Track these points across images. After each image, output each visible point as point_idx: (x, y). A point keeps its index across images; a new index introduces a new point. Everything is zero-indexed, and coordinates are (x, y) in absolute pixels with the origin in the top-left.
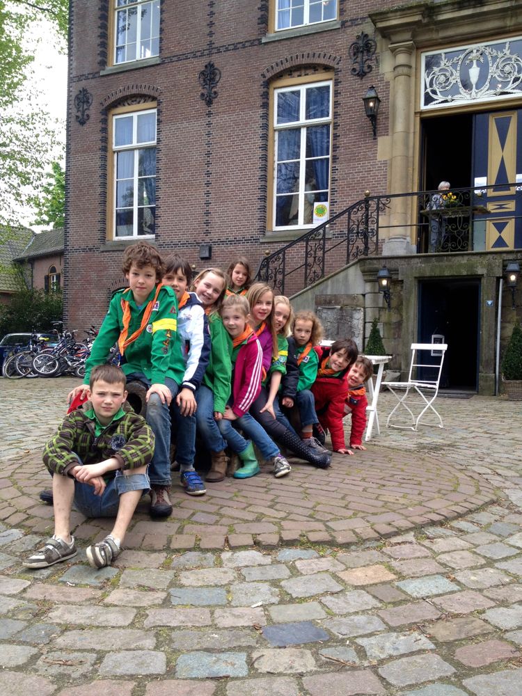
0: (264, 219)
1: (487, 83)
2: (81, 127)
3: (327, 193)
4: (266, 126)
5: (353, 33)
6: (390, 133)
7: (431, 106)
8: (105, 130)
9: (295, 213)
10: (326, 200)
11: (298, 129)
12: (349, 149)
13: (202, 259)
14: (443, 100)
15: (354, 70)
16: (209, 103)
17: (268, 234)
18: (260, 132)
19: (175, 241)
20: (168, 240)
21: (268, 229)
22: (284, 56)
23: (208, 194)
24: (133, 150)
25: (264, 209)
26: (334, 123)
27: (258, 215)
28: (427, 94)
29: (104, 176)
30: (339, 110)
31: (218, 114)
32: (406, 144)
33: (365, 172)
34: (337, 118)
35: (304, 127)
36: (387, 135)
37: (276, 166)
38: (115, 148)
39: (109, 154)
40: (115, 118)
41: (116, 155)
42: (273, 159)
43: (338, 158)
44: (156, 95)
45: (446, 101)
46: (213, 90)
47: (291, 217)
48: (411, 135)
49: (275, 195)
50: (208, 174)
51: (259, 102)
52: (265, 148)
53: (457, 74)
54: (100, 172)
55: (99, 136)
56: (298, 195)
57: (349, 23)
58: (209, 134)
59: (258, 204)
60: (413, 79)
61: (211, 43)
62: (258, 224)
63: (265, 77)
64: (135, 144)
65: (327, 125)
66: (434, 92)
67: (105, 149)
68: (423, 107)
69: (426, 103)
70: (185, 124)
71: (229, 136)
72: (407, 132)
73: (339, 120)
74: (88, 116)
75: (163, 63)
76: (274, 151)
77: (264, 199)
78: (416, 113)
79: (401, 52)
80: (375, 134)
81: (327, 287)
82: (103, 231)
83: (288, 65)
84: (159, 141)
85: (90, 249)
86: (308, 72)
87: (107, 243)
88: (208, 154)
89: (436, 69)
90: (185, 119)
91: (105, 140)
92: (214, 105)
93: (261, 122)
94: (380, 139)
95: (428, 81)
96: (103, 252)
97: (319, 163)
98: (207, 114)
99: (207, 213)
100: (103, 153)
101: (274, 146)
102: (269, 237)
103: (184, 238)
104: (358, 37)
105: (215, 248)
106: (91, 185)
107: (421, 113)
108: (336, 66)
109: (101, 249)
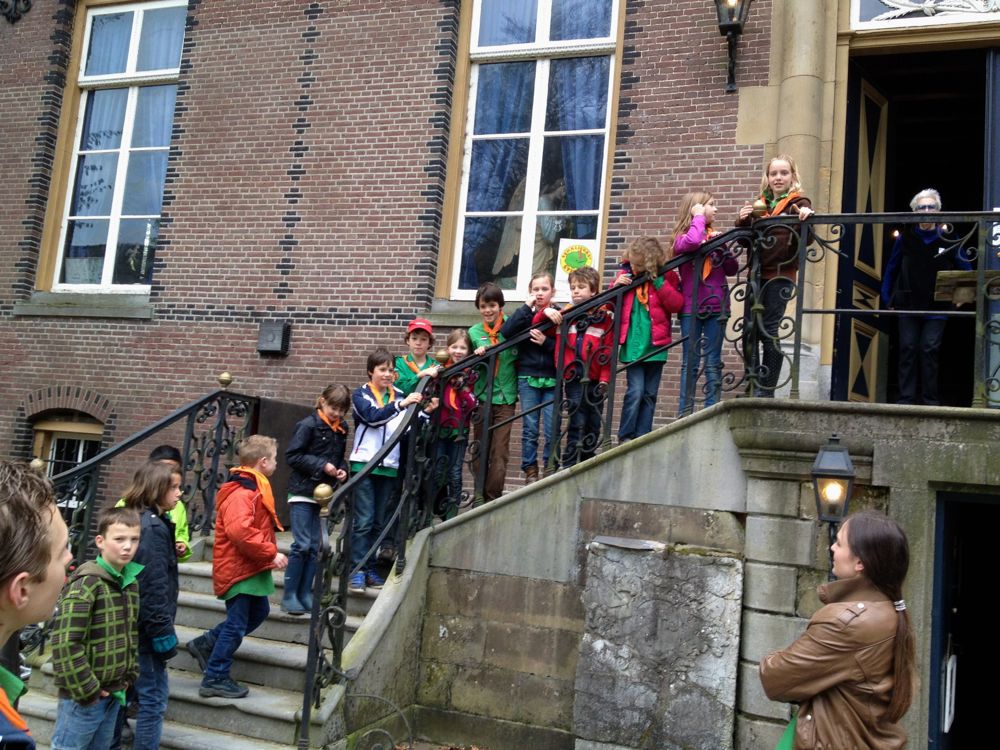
0: (430, 269)
3: (594, 219)
4: (451, 48)
6: (773, 80)
8: (64, 37)
9: (508, 261)
10: (592, 236)
11: (530, 62)
12: (663, 111)
13: (265, 354)
14: (911, 9)
17: (439, 306)
18: (436, 59)
19: (201, 304)
20: (181, 301)
21: (439, 292)
23: (294, 196)
24: (124, 87)
25: (432, 244)
26: (626, 49)
27: (416, 256)
29: (50, 140)
30: (639, 18)
31: (334, 12)
32: (818, 108)
33: (703, 170)
34: (633, 37)
35: (544, 57)
36: (765, 84)
37: (469, 145)
38: (83, 79)
39: (68, 93)
40: (92, 13)
41: (84, 97)
42: (463, 127)
43: (632, 134)
45: (919, 13)
47: (496, 270)
48: (829, 88)
49: (463, 214)
50: (299, 149)
52: (446, 97)
54: (39, 131)
55: (48, 49)
56: (521, 217)
58: (308, 58)
59: (419, 231)
62: (414, 281)
64: (131, 72)
65: (603, 56)
67: (59, 79)
68: (856, 25)
69: (867, 14)
70: (254, 31)
71: (359, 65)
72: (820, 78)
73: (638, 43)
74: (28, 5)
76: (465, 110)
77: (435, 219)
78: (840, 36)
80: (732, 79)
81: (619, 476)
82: (30, 267)
84: (186, 66)
87: (35, 296)
88: (303, 103)
90: (255, 20)
91: (62, 59)
93: (439, 35)
94: (745, 94)
96: (19, 317)
97: (579, 146)
98: (307, 12)
99: (288, 243)
100: (52, 87)
101: (467, 96)
102: (439, 315)
103: (222, 300)
105: (299, 331)
106: (15, 159)
107: (853, 37)
109: (16, 311)
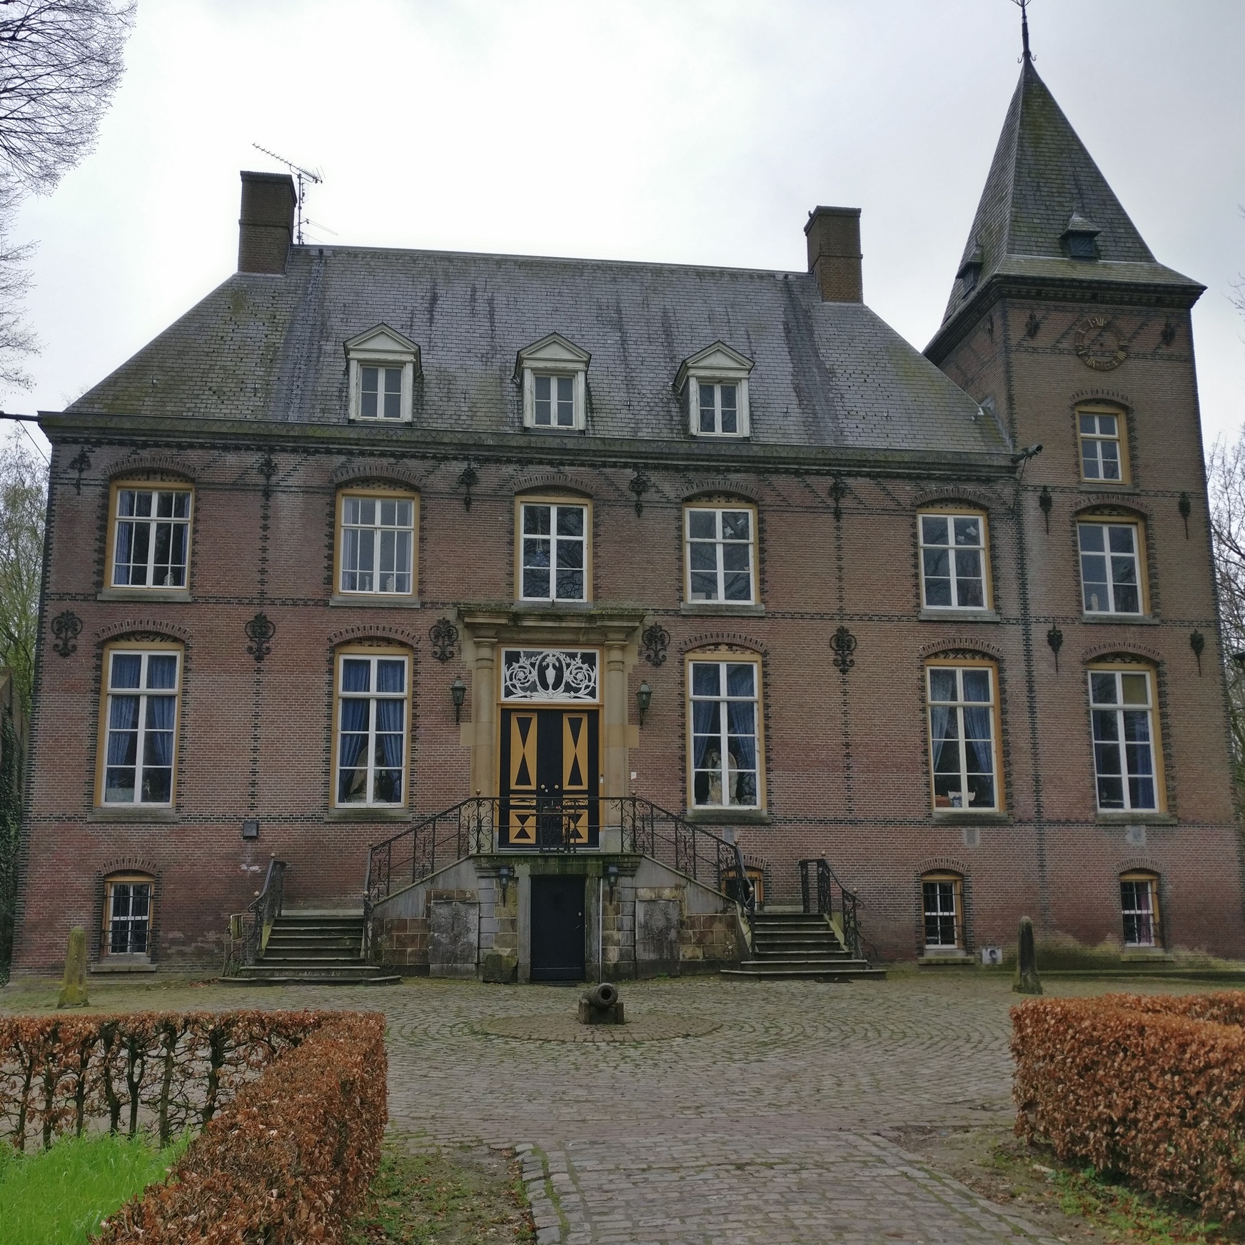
0: (327, 795)
1: (562, 686)
2: (61, 659)
3: (401, 771)
4: (330, 694)
5: (432, 617)
6: (473, 718)
7: (511, 699)
8: (100, 668)
11: (367, 700)
13: (246, 838)
14: (523, 695)
15: (435, 653)
16: (259, 659)
17: (332, 812)
18: (325, 700)
19: (207, 813)
20: (195, 813)
21: (332, 806)
22: (356, 623)
23: (255, 761)
24: (137, 696)
25: (327, 784)
26: (412, 701)
27: (321, 790)
28: (507, 687)
29: (96, 725)
30: (418, 689)
31: (270, 672)
32: (491, 735)
33: (447, 756)
34: (414, 697)
35: (374, 698)
36: (471, 722)
37: (339, 736)
38: (110, 689)
39: (102, 698)
40: (113, 652)
41: (110, 699)
42: (337, 728)
43: (417, 739)
44: (184, 637)
45: (525, 697)
46: (265, 645)
48: (494, 725)
49: (338, 768)
50: (256, 738)
51: (325, 668)
52: (330, 717)
53: (535, 673)
54: (90, 720)
55: (91, 674)
56: (366, 770)
57: (429, 606)
58: (258, 693)
60: (495, 671)
61: (262, 593)
62: (321, 801)
63: (331, 641)
64: (143, 689)
65: (401, 701)
66: (514, 686)
67: (99, 691)
68: (503, 699)
69: (507, 695)
70: (225, 677)
71: (285, 699)
72: (491, 722)
73: (419, 700)
74: (74, 647)
75: (195, 602)
76: (337, 720)
77: (329, 773)
78: (497, 705)
79: (485, 646)
80: (458, 720)
81: (438, 881)
82: (91, 794)
83: (360, 634)
84: (185, 692)
85: (69, 819)
86: (380, 643)
87: (95, 810)
88: (257, 716)
89: (515, 665)
90: (225, 672)
91: (100, 680)
92: (265, 662)
93: (326, 689)
94: (463, 726)
95: (508, 674)
96: (90, 823)
97: (392, 739)
98: (256, 671)
99: (253, 784)
100: (95, 696)
101: (337, 714)
102: (332, 816)
103: (219, 812)
104: (439, 621)
105: (264, 825)
106: (75, 735)
107: (503, 704)
108: (415, 646)
109: (88, 820)
